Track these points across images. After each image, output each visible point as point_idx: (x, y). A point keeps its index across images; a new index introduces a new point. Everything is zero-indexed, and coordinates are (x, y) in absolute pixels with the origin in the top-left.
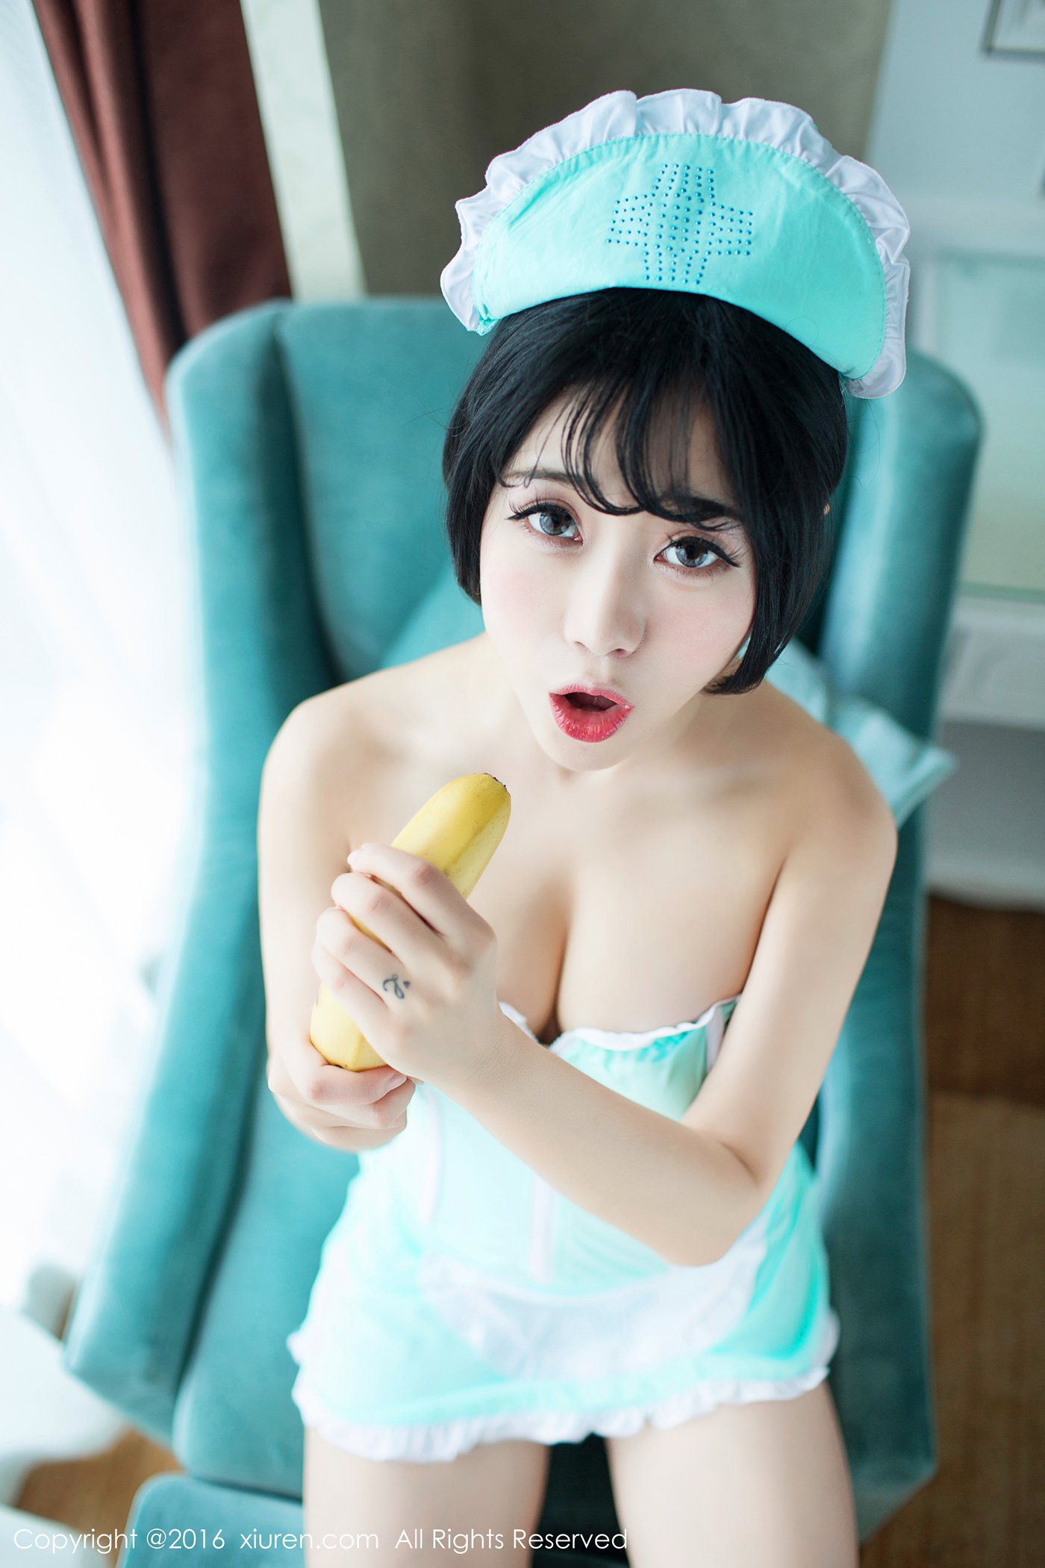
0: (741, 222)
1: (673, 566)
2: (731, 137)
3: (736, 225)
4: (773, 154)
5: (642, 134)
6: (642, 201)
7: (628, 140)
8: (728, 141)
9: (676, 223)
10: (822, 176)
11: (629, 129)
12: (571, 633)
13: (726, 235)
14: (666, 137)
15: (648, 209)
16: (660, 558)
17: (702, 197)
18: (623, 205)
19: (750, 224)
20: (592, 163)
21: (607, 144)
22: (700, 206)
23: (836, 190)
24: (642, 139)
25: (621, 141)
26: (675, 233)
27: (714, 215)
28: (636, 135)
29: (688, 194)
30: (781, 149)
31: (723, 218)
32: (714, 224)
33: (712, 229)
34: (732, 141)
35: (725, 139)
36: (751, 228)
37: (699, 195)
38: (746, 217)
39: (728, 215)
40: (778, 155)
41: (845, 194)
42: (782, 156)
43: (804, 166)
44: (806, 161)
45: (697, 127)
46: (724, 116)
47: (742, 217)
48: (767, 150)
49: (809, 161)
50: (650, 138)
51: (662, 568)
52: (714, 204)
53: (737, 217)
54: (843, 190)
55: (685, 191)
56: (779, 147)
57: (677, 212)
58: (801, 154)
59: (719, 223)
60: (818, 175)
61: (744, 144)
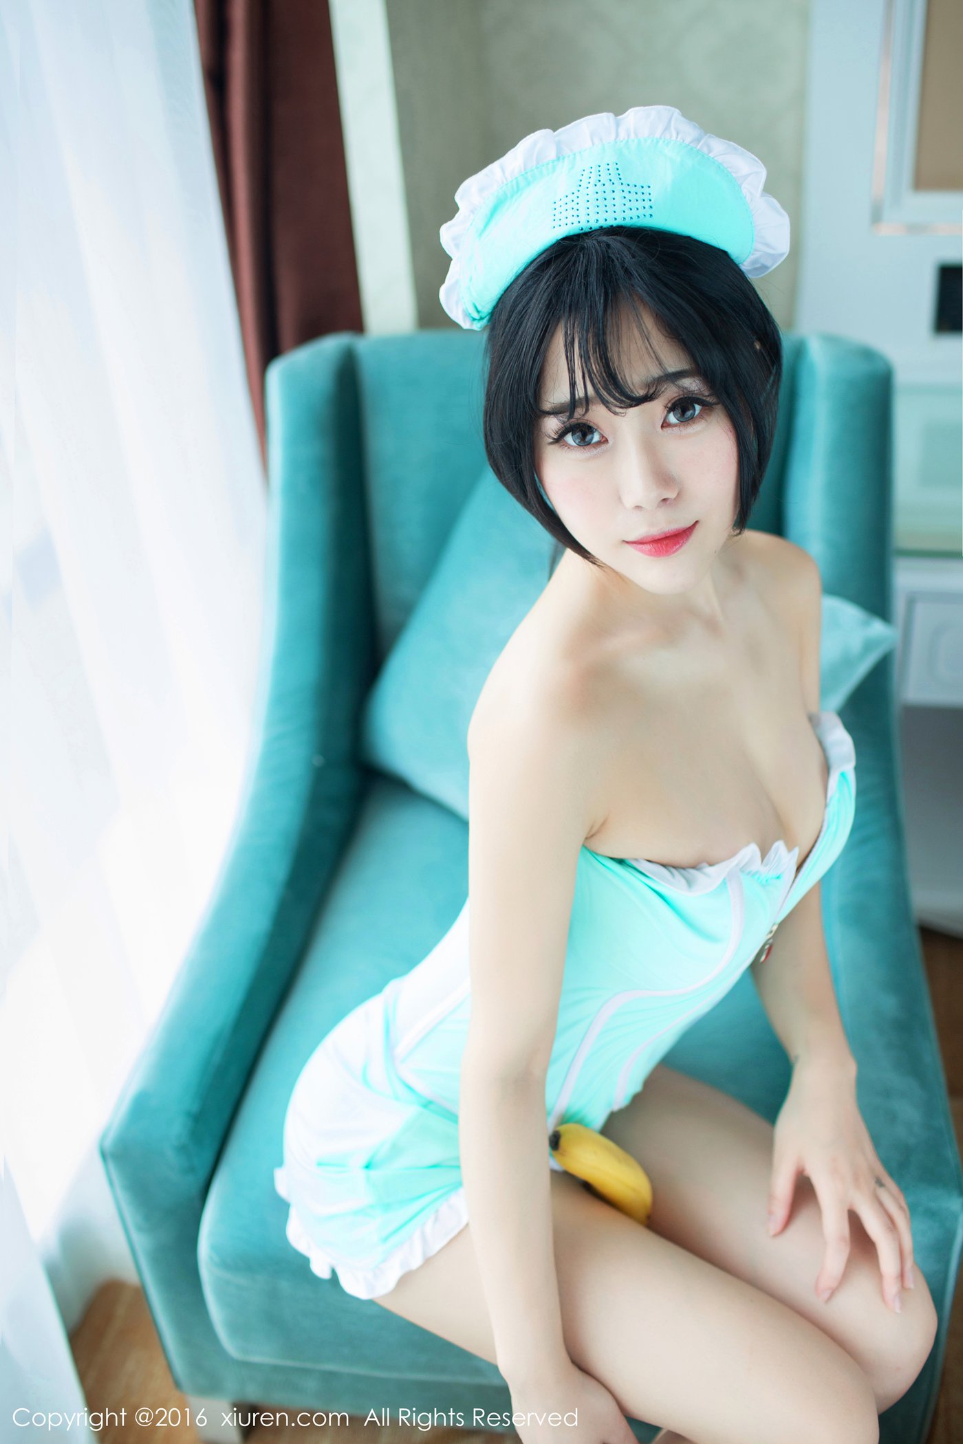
0: (643, 193)
1: (675, 425)
2: (626, 139)
3: (639, 197)
4: (658, 142)
5: (562, 155)
6: (571, 197)
7: (553, 162)
8: (624, 142)
9: (598, 203)
10: (694, 149)
11: (552, 154)
12: (629, 502)
13: (634, 205)
14: (580, 152)
15: (576, 200)
16: (665, 425)
17: (613, 181)
18: (558, 203)
19: (650, 194)
20: (529, 184)
21: (537, 168)
22: (613, 188)
23: (706, 156)
24: (563, 159)
25: (548, 164)
26: (597, 209)
27: (623, 191)
28: (558, 159)
29: (602, 182)
30: (663, 137)
31: (630, 192)
32: (625, 198)
33: (625, 201)
34: (627, 141)
35: (622, 141)
36: (650, 197)
37: (610, 180)
38: (646, 190)
39: (633, 190)
40: (661, 142)
41: (713, 158)
42: (664, 142)
43: (681, 144)
44: (682, 141)
45: (601, 140)
46: (618, 125)
47: (643, 190)
48: (653, 141)
49: (684, 141)
50: (569, 156)
51: (669, 430)
52: (622, 184)
53: (640, 190)
54: (711, 155)
55: (600, 181)
56: (661, 137)
57: (596, 196)
58: (677, 137)
59: (629, 197)
60: (692, 149)
61: (636, 141)
